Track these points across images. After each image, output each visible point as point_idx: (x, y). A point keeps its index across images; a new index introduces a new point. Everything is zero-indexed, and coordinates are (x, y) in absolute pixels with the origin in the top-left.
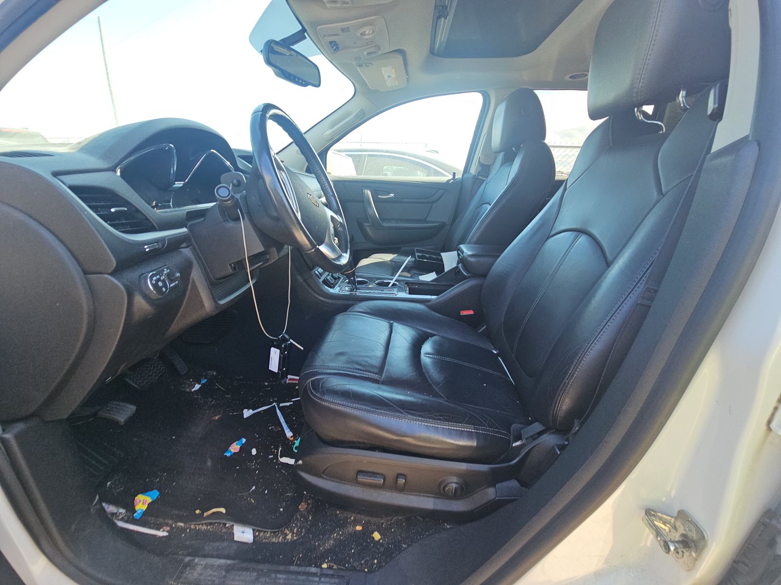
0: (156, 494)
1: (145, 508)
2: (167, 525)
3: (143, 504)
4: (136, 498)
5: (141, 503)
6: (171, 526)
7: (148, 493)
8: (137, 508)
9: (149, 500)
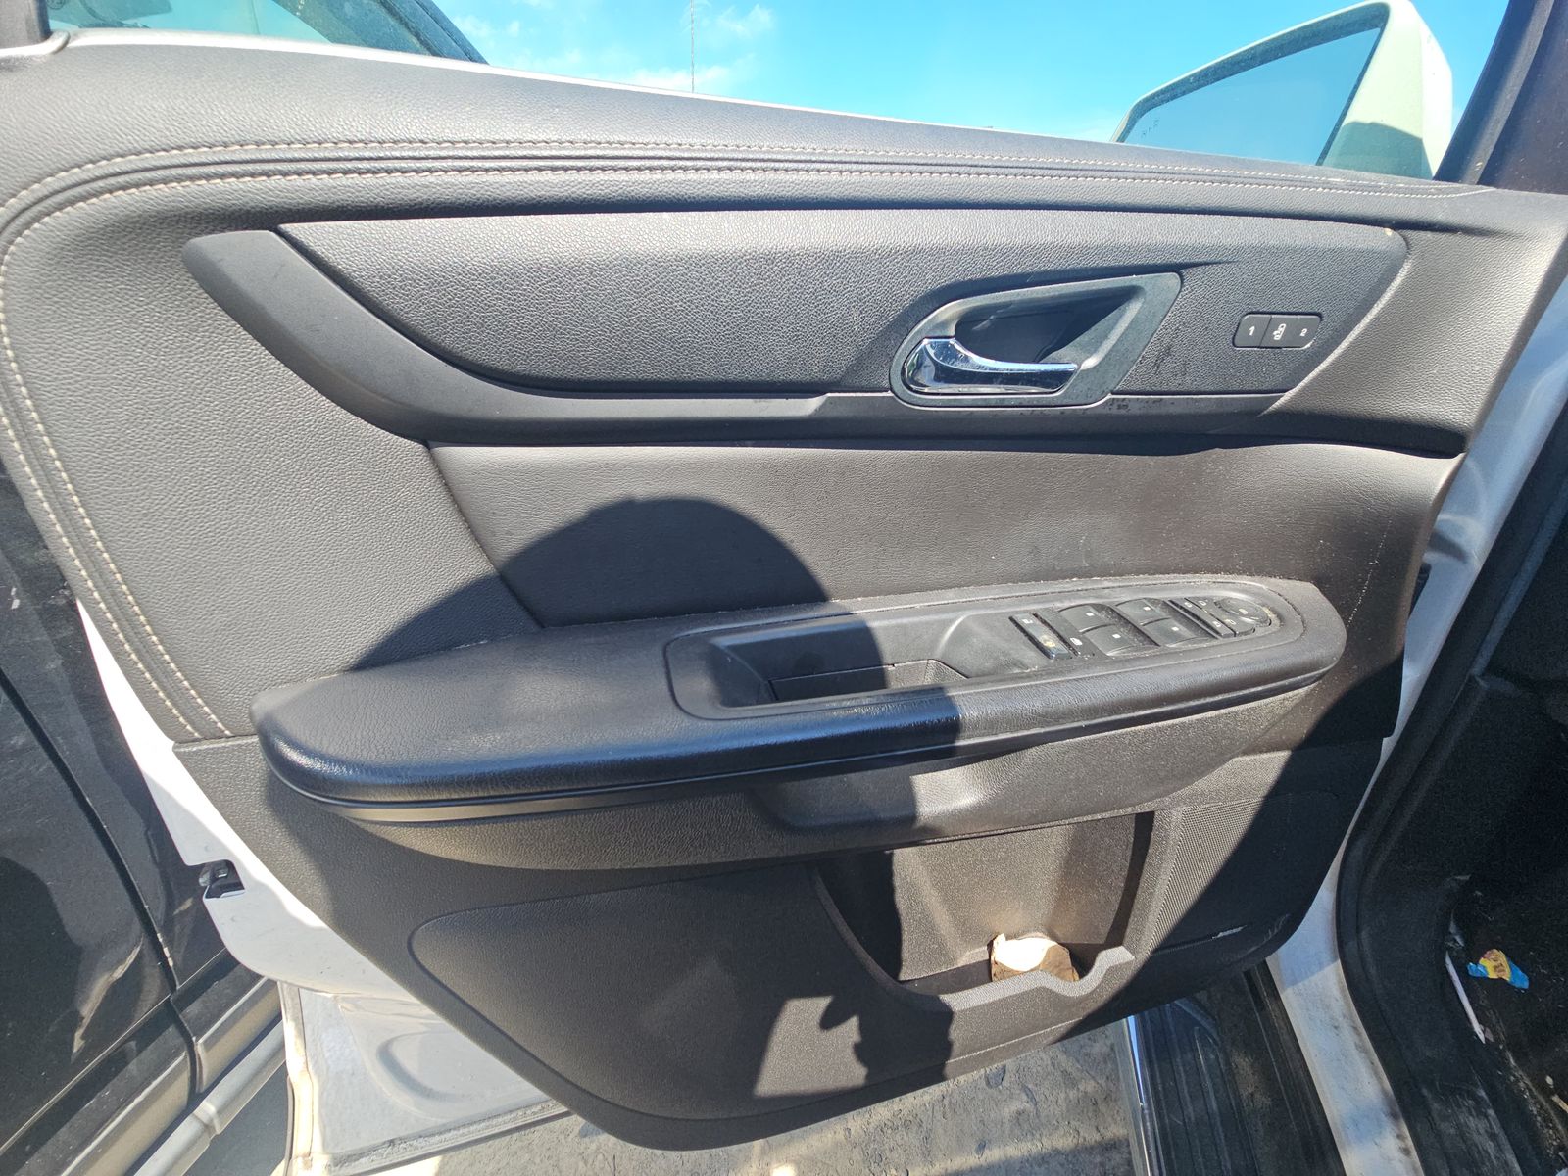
0: (1523, 982)
1: (1492, 975)
2: (1494, 1032)
3: (1496, 968)
4: (1495, 950)
5: (1494, 964)
6: (1498, 1040)
7: (1515, 967)
8: (1482, 961)
9: (1507, 976)
